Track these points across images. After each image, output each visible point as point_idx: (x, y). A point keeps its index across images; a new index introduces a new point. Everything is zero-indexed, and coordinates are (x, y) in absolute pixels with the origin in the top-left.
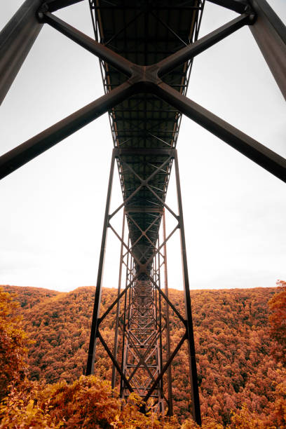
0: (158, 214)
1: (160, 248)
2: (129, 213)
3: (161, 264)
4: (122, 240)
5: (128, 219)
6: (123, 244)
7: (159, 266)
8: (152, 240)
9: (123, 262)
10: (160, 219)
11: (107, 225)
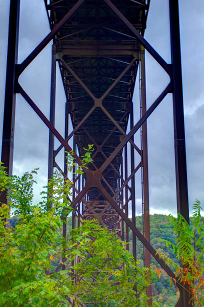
0: (130, 58)
1: (134, 130)
2: (66, 58)
3: (136, 166)
4: (50, 124)
5: (63, 70)
6: (53, 132)
7: (134, 171)
8: (117, 116)
9: (55, 165)
10: (134, 69)
11: (13, 87)
